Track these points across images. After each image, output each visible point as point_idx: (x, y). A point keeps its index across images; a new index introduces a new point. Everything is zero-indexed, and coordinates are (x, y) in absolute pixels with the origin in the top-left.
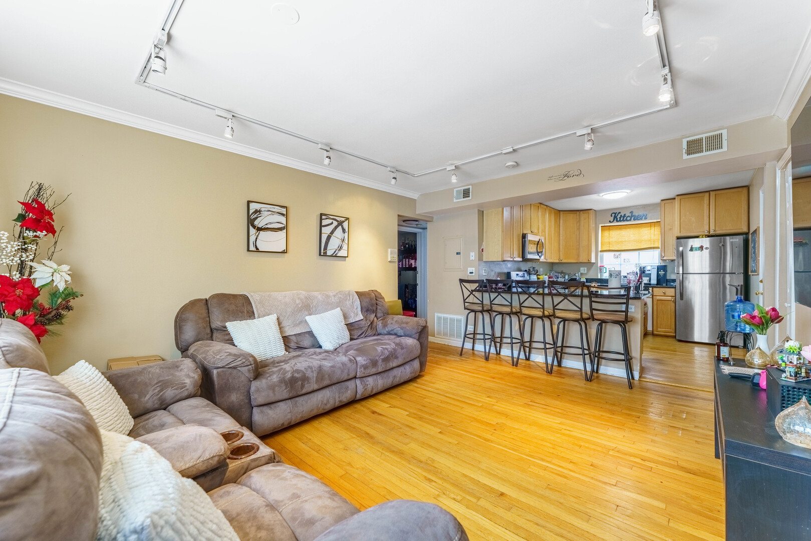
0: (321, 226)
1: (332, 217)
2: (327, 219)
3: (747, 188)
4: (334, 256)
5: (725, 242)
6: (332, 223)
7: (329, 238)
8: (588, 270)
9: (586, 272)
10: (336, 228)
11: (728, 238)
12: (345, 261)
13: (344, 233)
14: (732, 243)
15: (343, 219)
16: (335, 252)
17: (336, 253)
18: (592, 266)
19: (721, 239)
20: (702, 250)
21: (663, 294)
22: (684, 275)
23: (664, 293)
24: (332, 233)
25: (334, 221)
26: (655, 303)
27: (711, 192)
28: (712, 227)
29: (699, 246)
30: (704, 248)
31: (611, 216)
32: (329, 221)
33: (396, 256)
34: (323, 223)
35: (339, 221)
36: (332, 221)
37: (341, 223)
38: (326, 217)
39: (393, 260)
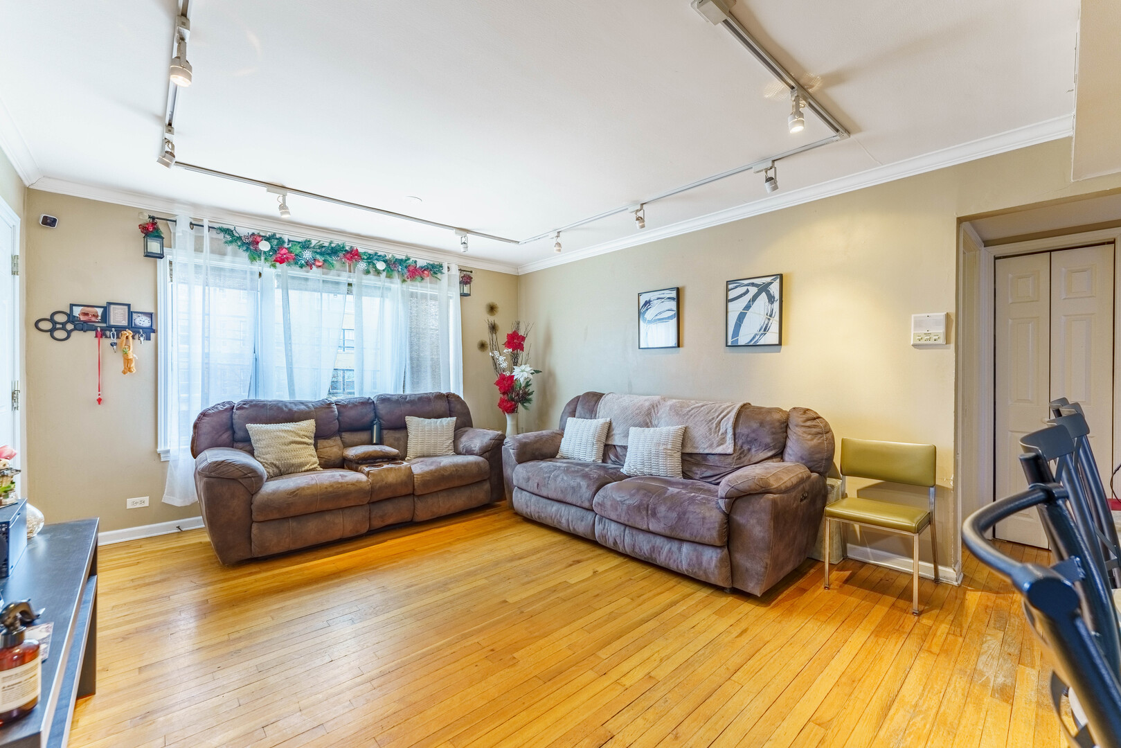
0: (728, 301)
1: (747, 282)
2: (736, 287)
4: (753, 346)
6: (747, 291)
7: (741, 317)
10: (755, 297)
13: (772, 303)
15: (769, 279)
16: (754, 338)
17: (755, 340)
24: (748, 307)
25: (750, 288)
32: (742, 290)
33: (941, 330)
34: (732, 295)
35: (760, 285)
36: (746, 288)
37: (764, 288)
38: (735, 285)
39: (928, 342)
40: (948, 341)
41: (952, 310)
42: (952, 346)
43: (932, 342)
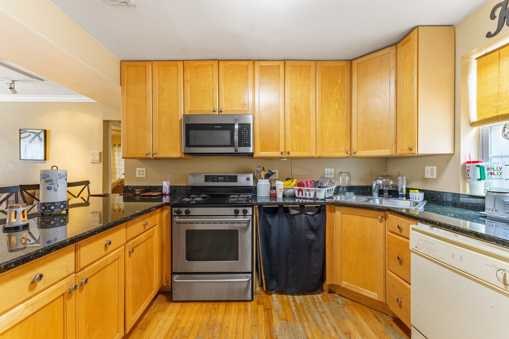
0: (20, 138)
1: (29, 131)
2: (24, 132)
6: (30, 135)
8: (440, 172)
10: (34, 138)
12: (45, 163)
13: (41, 141)
15: (39, 131)
18: (447, 162)
24: (31, 142)
25: (31, 134)
31: (493, 18)
32: (27, 134)
33: (98, 158)
34: (22, 135)
35: (36, 133)
36: (29, 133)
37: (38, 134)
38: (24, 131)
39: (95, 162)
40: (100, 162)
41: (102, 151)
42: (102, 163)
43: (96, 161)
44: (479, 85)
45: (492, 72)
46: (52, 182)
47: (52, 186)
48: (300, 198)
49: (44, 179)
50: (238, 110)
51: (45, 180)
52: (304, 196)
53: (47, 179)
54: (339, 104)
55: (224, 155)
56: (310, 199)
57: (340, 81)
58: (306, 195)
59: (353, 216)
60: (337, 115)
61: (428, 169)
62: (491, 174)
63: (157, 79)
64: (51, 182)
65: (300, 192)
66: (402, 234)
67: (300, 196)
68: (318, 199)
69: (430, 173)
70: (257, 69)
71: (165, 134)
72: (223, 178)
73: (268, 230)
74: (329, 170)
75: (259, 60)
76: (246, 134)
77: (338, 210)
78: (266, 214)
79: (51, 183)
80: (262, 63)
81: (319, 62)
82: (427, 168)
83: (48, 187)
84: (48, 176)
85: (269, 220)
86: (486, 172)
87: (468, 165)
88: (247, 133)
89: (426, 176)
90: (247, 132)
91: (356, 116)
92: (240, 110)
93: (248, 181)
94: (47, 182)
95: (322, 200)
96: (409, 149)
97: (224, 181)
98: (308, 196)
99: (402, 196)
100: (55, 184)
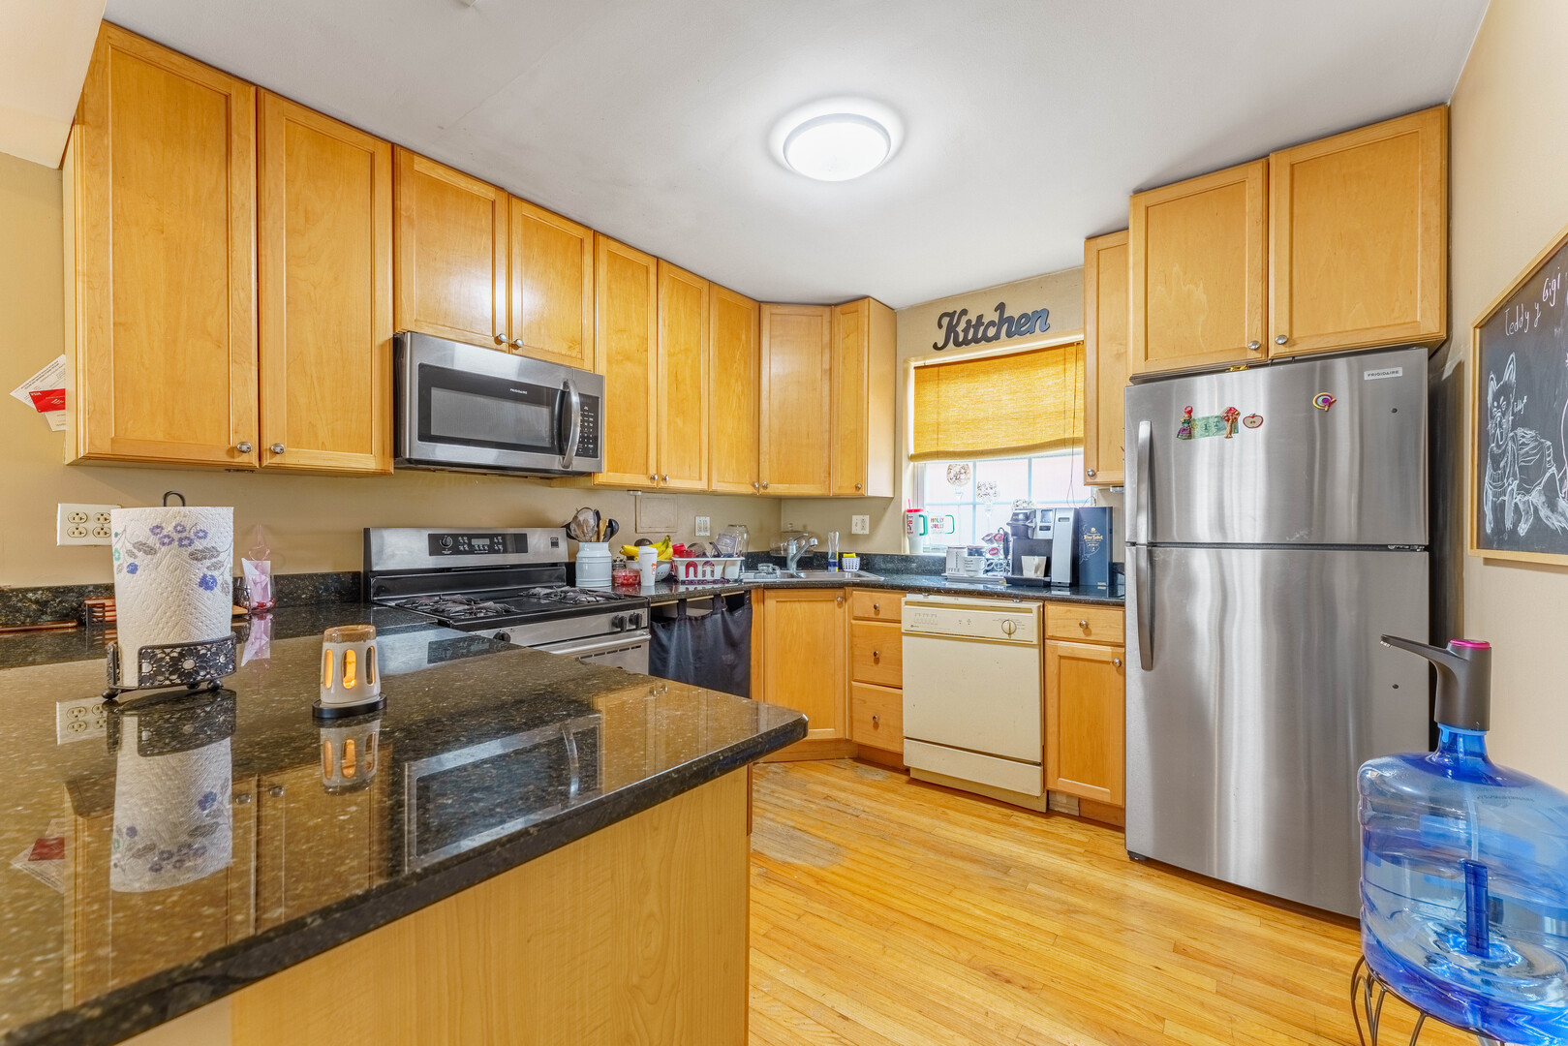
3: (1441, 114)
5: (1326, 382)
8: (875, 525)
9: (867, 532)
11: (1341, 365)
14: (1359, 388)
18: (885, 509)
19: (1312, 371)
20: (1234, 429)
21: (1080, 633)
22: (1158, 551)
23: (1086, 628)
26: (1052, 668)
27: (1272, 159)
28: (1278, 325)
29: (1217, 413)
30: (1240, 419)
31: (940, 326)
44: (917, 405)
45: (930, 392)
46: (218, 556)
47: (216, 573)
48: (691, 582)
49: (181, 546)
50: (556, 351)
51: (190, 549)
52: (700, 577)
53: (199, 545)
54: (742, 385)
55: (510, 473)
56: (714, 582)
57: (744, 337)
58: (704, 575)
59: (797, 605)
60: (740, 407)
61: (856, 519)
62: (936, 526)
63: (282, 165)
64: (213, 556)
65: (691, 569)
66: (880, 617)
67: (691, 577)
68: (728, 581)
69: (859, 525)
70: (603, 257)
71: (315, 381)
72: (487, 541)
73: (659, 659)
74: (703, 519)
75: (608, 237)
76: (589, 422)
77: (771, 598)
78: (655, 624)
79: (214, 560)
80: (614, 246)
81: (716, 287)
82: (854, 518)
83: (205, 576)
84: (201, 534)
85: (662, 635)
86: (930, 524)
87: (910, 514)
88: (591, 422)
89: (854, 531)
90: (591, 419)
91: (768, 416)
92: (563, 352)
93: (555, 549)
94: (196, 557)
95: (736, 581)
96: (857, 487)
97: (492, 550)
98: (708, 577)
99: (834, 565)
100: (225, 564)
